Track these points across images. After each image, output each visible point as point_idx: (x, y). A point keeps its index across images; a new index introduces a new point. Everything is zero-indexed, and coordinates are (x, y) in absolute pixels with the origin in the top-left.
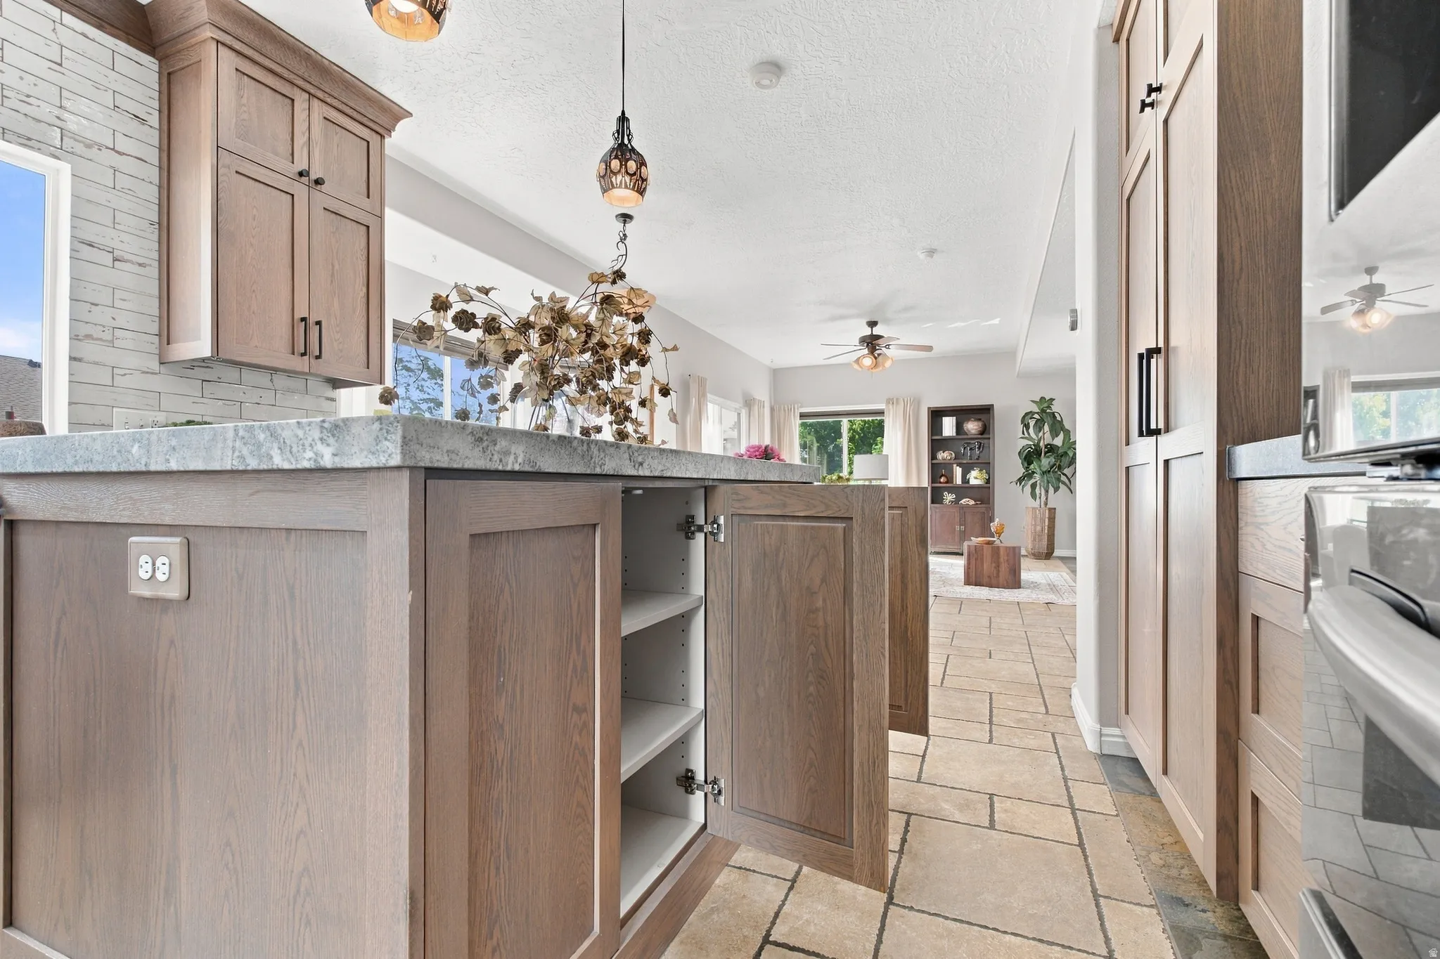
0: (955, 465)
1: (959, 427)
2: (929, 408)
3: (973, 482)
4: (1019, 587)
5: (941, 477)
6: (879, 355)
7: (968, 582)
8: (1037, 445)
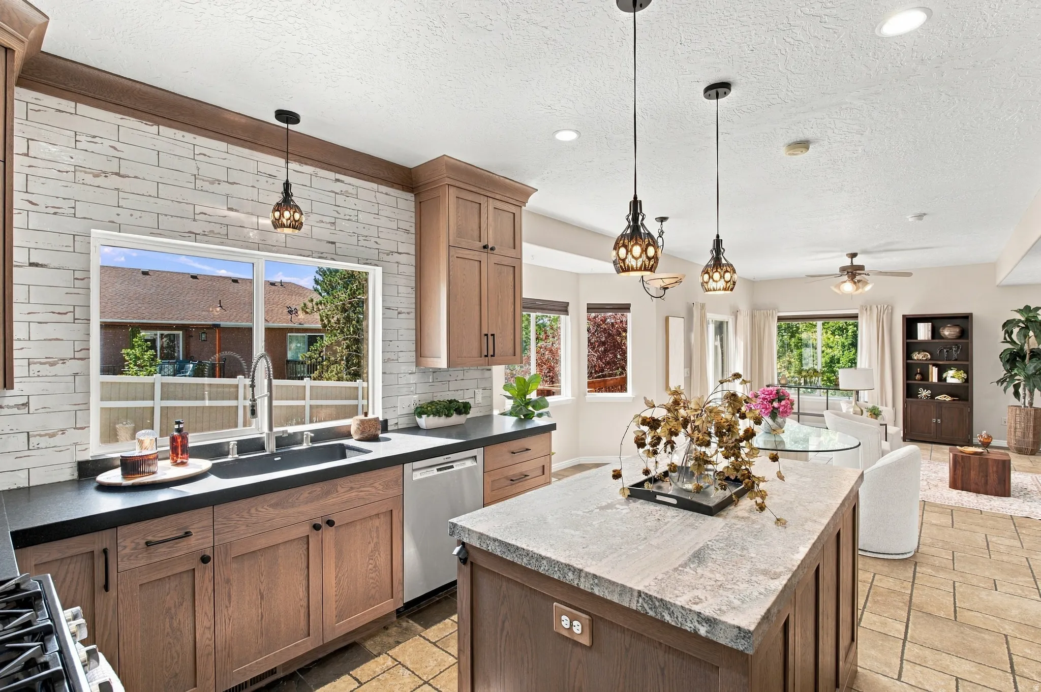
0: (930, 366)
1: (935, 333)
2: (904, 316)
3: (950, 380)
4: (1009, 496)
5: (916, 375)
6: (859, 281)
7: (954, 485)
8: (1022, 349)
